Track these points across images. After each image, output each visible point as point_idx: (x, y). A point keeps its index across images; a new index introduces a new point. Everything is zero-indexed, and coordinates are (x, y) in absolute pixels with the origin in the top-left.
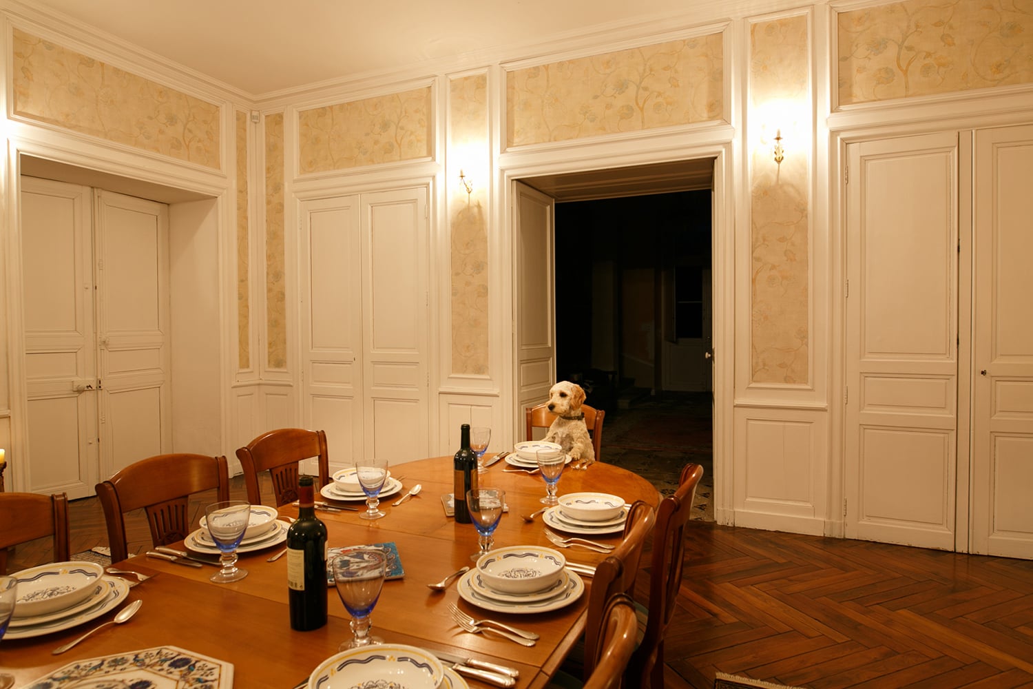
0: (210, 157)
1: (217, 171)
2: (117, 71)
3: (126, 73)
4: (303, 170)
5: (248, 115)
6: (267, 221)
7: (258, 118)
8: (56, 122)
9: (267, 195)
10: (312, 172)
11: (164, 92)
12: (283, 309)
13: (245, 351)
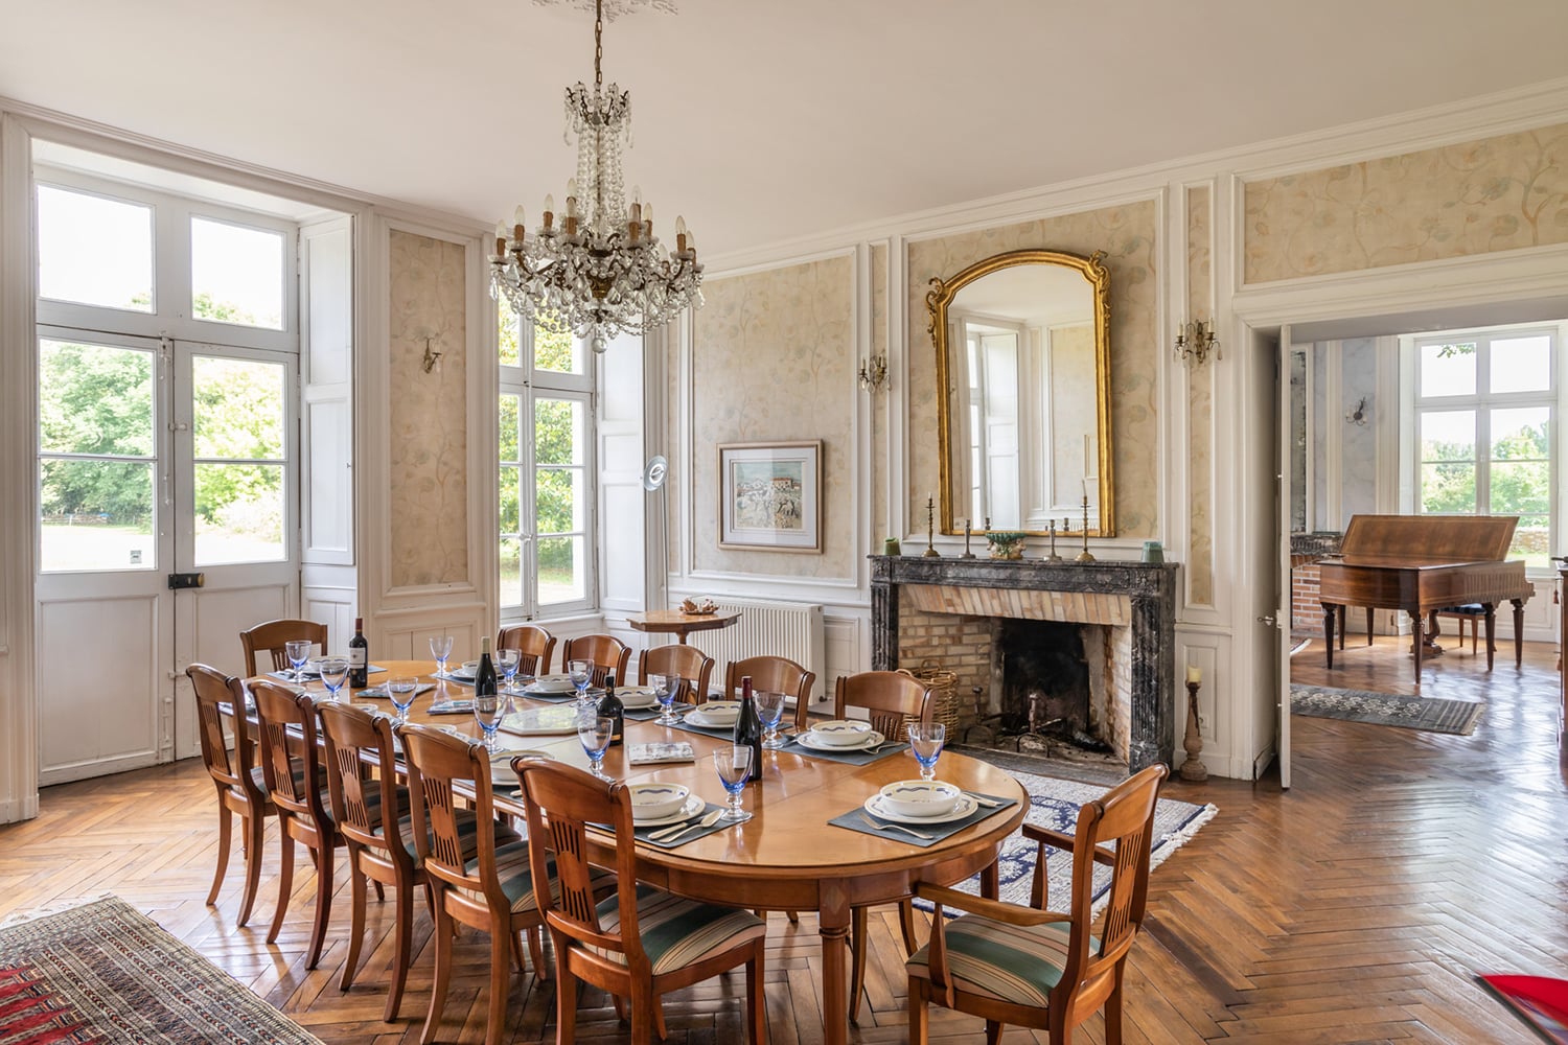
11: (1478, 150)
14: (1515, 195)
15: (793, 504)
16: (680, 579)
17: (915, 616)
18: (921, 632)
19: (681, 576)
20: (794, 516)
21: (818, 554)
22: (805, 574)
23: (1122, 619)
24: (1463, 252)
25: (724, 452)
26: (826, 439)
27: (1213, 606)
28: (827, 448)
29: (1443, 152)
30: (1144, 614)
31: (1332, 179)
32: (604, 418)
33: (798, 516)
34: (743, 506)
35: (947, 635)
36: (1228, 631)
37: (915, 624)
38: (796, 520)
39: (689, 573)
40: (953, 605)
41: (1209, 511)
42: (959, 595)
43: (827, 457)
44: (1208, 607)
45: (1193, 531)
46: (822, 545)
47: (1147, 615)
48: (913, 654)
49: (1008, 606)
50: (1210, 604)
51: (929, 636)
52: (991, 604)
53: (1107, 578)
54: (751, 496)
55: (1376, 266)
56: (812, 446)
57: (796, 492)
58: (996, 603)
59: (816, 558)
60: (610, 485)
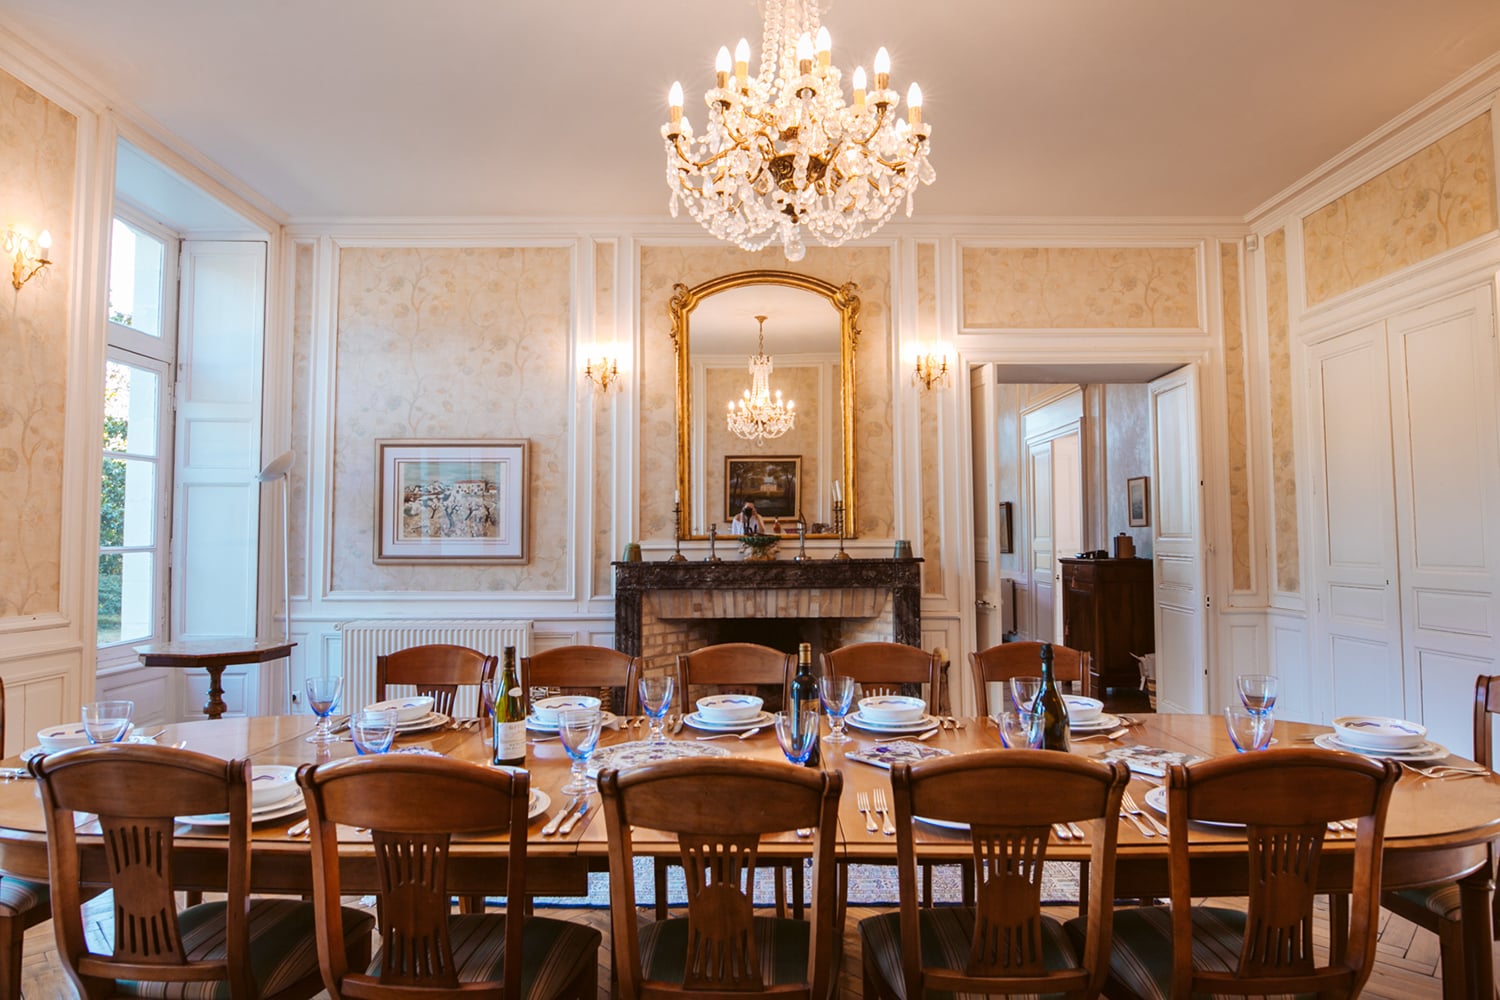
0: (1184, 315)
1: (1194, 330)
2: (1063, 251)
3: (1073, 249)
4: (1311, 300)
5: (1241, 245)
6: (1271, 382)
7: (1255, 243)
8: (1002, 325)
9: (1270, 345)
10: (1322, 300)
11: (1118, 255)
12: (1294, 506)
13: (1243, 565)
14: (1140, 290)
15: (488, 509)
16: (308, 603)
17: (655, 624)
18: (659, 640)
19: (310, 599)
20: (489, 523)
21: (523, 565)
22: (502, 588)
23: (874, 612)
24: (1113, 326)
25: (386, 449)
26: (535, 439)
27: (944, 594)
28: (535, 449)
29: (1097, 250)
30: (908, 603)
31: (1025, 256)
32: (189, 399)
33: (494, 523)
34: (413, 512)
35: (678, 643)
36: (957, 614)
37: (655, 632)
38: (492, 528)
39: (325, 595)
40: (701, 610)
41: (937, 514)
42: (711, 600)
43: (535, 459)
44: (940, 596)
45: (925, 532)
46: (527, 556)
47: (911, 604)
48: (653, 663)
49: (762, 607)
50: (940, 593)
51: (665, 644)
52: (745, 606)
53: (872, 574)
54: (426, 501)
55: (1058, 326)
56: (519, 446)
57: (492, 496)
58: (750, 604)
59: (518, 569)
60: (193, 485)
